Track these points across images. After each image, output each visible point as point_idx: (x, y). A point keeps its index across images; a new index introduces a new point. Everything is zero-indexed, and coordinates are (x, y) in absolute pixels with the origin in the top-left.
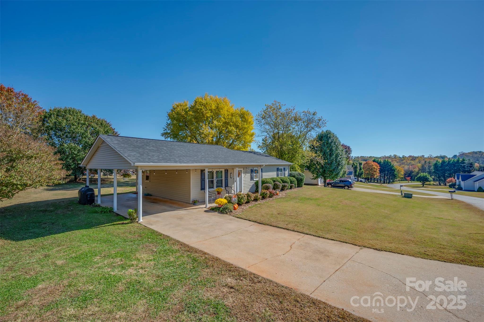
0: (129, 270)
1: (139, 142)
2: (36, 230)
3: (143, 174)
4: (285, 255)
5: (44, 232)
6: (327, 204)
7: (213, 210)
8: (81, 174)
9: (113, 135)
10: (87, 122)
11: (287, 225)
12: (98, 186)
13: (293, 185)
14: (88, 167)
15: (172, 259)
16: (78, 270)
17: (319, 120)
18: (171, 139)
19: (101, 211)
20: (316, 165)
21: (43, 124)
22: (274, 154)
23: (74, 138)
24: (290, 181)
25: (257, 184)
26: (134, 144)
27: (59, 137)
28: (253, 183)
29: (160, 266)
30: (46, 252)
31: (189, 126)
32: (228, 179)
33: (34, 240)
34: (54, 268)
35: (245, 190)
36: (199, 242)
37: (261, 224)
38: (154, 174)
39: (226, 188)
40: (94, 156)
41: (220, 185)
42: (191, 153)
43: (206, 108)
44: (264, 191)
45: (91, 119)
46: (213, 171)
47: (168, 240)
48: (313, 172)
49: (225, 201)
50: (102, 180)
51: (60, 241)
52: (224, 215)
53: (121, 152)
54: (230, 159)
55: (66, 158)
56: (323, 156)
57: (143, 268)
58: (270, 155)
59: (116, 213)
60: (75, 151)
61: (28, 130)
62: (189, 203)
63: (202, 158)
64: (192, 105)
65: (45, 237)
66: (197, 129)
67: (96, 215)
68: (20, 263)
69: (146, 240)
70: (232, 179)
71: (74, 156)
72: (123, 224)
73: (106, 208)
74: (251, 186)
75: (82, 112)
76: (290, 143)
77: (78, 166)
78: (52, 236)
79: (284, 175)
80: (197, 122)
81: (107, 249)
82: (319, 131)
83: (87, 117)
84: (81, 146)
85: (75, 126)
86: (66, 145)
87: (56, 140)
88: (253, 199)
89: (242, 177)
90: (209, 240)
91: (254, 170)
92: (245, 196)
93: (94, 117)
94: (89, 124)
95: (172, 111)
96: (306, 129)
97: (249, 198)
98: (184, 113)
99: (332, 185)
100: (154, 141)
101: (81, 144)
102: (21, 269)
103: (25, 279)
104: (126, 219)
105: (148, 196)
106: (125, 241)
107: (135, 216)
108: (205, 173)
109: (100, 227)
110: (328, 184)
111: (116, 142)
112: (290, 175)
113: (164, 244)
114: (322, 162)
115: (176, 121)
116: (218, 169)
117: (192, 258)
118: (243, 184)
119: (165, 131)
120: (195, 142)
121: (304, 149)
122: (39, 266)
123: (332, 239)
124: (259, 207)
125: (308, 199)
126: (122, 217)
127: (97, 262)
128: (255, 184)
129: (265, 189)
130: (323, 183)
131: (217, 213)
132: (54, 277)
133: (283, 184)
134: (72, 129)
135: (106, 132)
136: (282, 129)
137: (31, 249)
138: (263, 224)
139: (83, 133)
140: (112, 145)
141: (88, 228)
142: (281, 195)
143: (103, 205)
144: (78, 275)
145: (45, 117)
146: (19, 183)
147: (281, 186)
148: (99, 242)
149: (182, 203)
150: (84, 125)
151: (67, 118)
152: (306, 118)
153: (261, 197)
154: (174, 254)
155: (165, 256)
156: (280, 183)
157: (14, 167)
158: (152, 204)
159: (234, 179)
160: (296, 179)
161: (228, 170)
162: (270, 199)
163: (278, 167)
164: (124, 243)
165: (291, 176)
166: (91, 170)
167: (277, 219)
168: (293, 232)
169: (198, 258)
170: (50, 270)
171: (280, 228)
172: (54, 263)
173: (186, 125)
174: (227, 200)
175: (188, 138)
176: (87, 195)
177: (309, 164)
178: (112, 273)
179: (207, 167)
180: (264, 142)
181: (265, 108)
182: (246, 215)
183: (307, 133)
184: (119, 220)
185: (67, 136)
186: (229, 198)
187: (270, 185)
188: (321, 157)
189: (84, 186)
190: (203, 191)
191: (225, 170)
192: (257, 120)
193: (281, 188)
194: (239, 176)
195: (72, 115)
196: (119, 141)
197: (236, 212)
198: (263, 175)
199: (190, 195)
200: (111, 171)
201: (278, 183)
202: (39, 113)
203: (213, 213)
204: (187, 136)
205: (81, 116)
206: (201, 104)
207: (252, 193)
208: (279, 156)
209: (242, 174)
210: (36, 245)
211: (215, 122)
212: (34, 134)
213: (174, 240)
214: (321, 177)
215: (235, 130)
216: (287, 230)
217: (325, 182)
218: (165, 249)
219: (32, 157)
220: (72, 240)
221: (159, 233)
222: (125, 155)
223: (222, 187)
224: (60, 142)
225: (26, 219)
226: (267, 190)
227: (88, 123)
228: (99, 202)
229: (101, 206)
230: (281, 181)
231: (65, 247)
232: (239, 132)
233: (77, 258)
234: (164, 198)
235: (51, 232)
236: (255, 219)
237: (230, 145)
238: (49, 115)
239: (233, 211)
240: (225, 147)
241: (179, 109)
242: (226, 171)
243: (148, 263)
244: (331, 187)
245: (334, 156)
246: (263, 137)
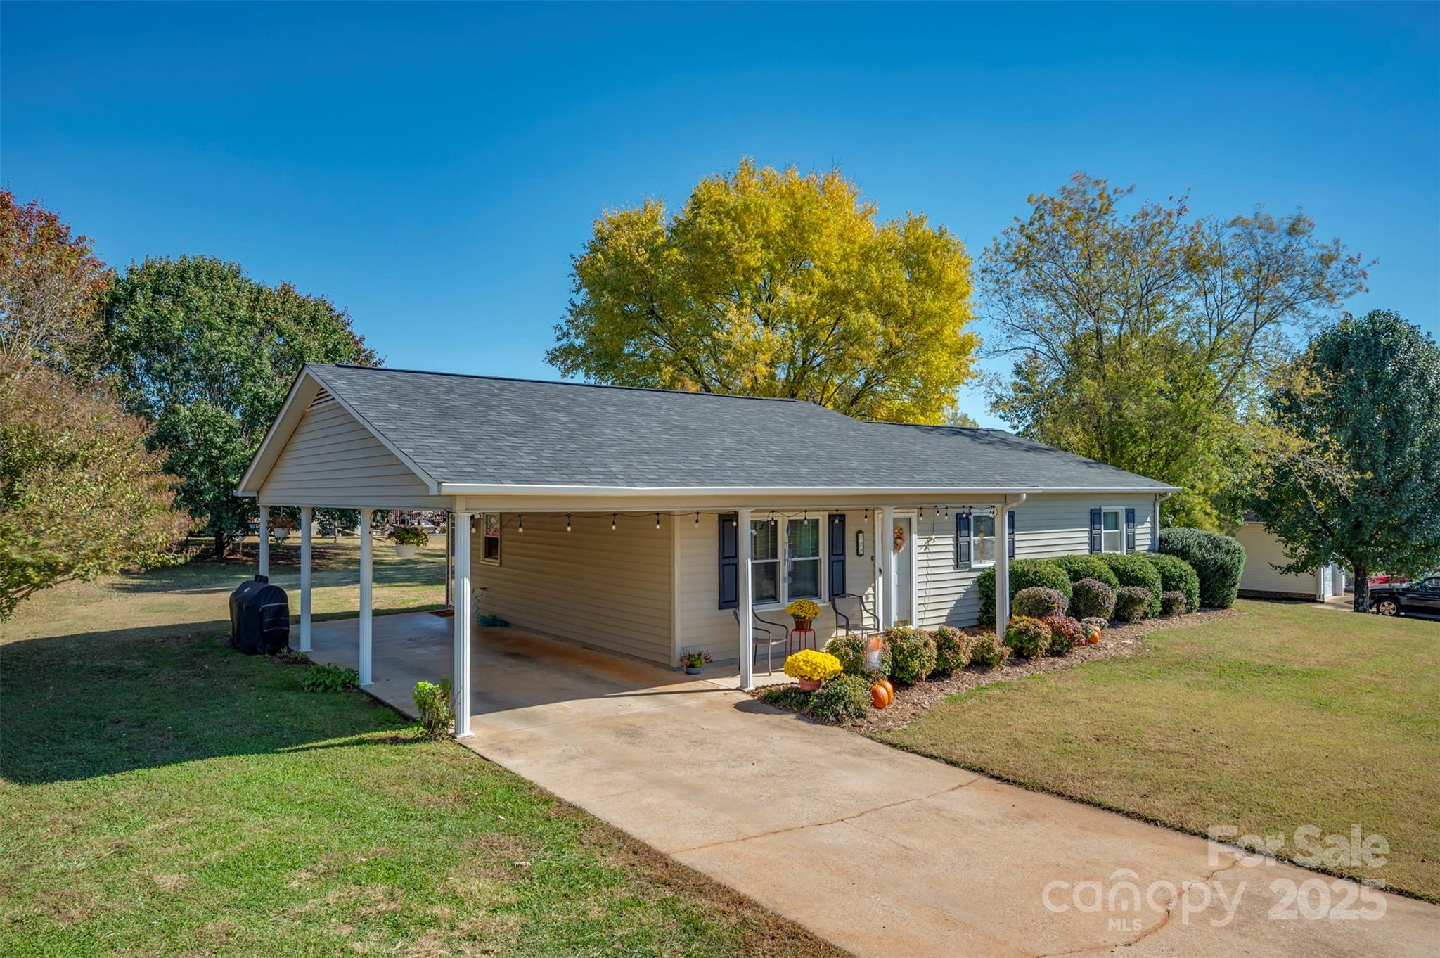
0: (422, 940)
1: (458, 391)
2: (88, 746)
3: (474, 530)
4: (1132, 948)
5: (111, 756)
6: (1370, 700)
7: (774, 701)
8: (239, 525)
9: (357, 364)
10: (258, 316)
11: (1145, 796)
12: (300, 579)
13: (1180, 595)
14: (265, 501)
15: (595, 913)
16: (230, 920)
17: (1326, 260)
18: (587, 375)
19: (313, 684)
20: (1310, 493)
21: (108, 329)
22: (1072, 438)
23: (215, 379)
24: (1163, 575)
25: (986, 584)
26: (438, 403)
27: (161, 379)
28: (965, 580)
29: (545, 937)
30: (118, 834)
31: (666, 315)
32: (843, 562)
33: (79, 783)
34: (149, 901)
35: (928, 615)
36: (715, 844)
37: (1008, 781)
38: (521, 530)
39: (837, 600)
40: (288, 455)
41: (809, 586)
42: (675, 439)
43: (742, 227)
44: (1024, 621)
45: (275, 301)
46: (776, 522)
47: (576, 826)
48: (1288, 534)
49: (832, 664)
50: (317, 553)
51: (167, 794)
52: (829, 729)
53: (390, 435)
54: (855, 464)
55: (186, 463)
56: (1347, 447)
57: (478, 938)
58: (1057, 445)
59: (367, 694)
60: (216, 432)
61: (60, 356)
62: (669, 668)
63: (728, 459)
64: (680, 218)
65: (118, 776)
66: (703, 326)
67: (295, 698)
68: (36, 870)
69: (489, 818)
70: (867, 558)
71: (215, 452)
72: (395, 741)
73: (329, 672)
74: (956, 597)
75: (243, 275)
76: (1159, 382)
77: (227, 496)
78: (141, 771)
79: (1131, 546)
80: (700, 296)
81: (335, 845)
82: (1327, 317)
83: (260, 291)
84: (237, 412)
85: (219, 330)
86: (184, 411)
87: (151, 392)
88: (966, 661)
89: (915, 550)
90: (759, 840)
91: (971, 517)
92: (926, 644)
93: (285, 291)
94: (267, 322)
95: (594, 250)
96: (1252, 308)
97: (949, 655)
98: (647, 256)
99: (1404, 600)
100: (519, 385)
101: (239, 403)
102: (38, 894)
103: (52, 933)
104: (407, 720)
105: (496, 625)
106: (405, 816)
107: (444, 712)
108: (737, 527)
109: (308, 749)
110: (1379, 598)
111: (370, 393)
112: (1163, 546)
113: (560, 840)
114: (1343, 479)
115: (611, 292)
116: (801, 511)
117: (684, 915)
118: (915, 586)
119: (565, 341)
120: (692, 387)
121: (1241, 411)
122: (97, 886)
123: (1404, 887)
124: (1000, 699)
125: (1264, 670)
126: (391, 712)
127: (302, 892)
128: (977, 588)
129: (1030, 614)
130: (1346, 591)
131: (794, 716)
132: (148, 936)
133: (1125, 590)
134: (207, 345)
135: (332, 354)
136: (1121, 312)
137: (70, 817)
138: (1021, 784)
139: (247, 360)
140: (354, 406)
141: (266, 751)
142: (1110, 644)
143: (321, 660)
144: (231, 939)
145: (115, 299)
146: (29, 560)
147: (1114, 600)
148: (307, 813)
149: (636, 663)
150: (250, 324)
151: (190, 300)
152: (1251, 253)
153: (1007, 651)
154: (604, 889)
155: (565, 895)
156: (1106, 586)
157: (16, 497)
158: (511, 661)
159: (873, 558)
160: (1194, 565)
161: (844, 516)
162: (1053, 663)
163: (1095, 506)
164: (402, 825)
165: (1167, 553)
166: (274, 511)
167: (1090, 762)
168: (1179, 838)
169: (706, 921)
170: (135, 908)
171: (1107, 813)
172: (147, 882)
173: (652, 312)
174: (842, 659)
175: (660, 370)
176: (261, 616)
177: (1268, 489)
178: (357, 946)
179: (748, 500)
180: (1024, 382)
181: (1027, 213)
182: (932, 733)
183: (1256, 330)
184: (381, 725)
185: (187, 373)
186: (849, 650)
187: (1056, 594)
188: (1340, 453)
189: (251, 577)
190: (730, 611)
191: (830, 516)
192: (988, 276)
193: (1112, 608)
194: (896, 547)
195: (205, 288)
196: (379, 388)
197: (885, 719)
198: (1017, 544)
199: (670, 629)
200: (348, 518)
201: (1098, 585)
202: (94, 284)
203: (776, 718)
204: (657, 361)
205: (238, 288)
206: (722, 212)
207: (963, 629)
208: (1102, 447)
209: (914, 536)
210: (87, 803)
211: (785, 293)
212: (78, 370)
213: (605, 827)
214: (1337, 560)
215: (882, 329)
216: (1147, 821)
217: (1358, 585)
218: (564, 862)
219: (73, 457)
220: (208, 796)
221: (542, 791)
222: (404, 448)
223: (816, 594)
224: (163, 398)
225: (53, 701)
226: (1040, 617)
227: (263, 318)
228: (305, 647)
229: (313, 664)
230: (1111, 575)
231: (183, 821)
232: (897, 336)
233: (228, 871)
234: (561, 639)
235: (136, 756)
236: (977, 758)
237: (855, 400)
238: (126, 289)
239: (869, 711)
240: (830, 407)
241: (623, 241)
242: (838, 522)
243: (498, 919)
244: (1397, 615)
245: (1416, 450)
246: (1020, 357)
